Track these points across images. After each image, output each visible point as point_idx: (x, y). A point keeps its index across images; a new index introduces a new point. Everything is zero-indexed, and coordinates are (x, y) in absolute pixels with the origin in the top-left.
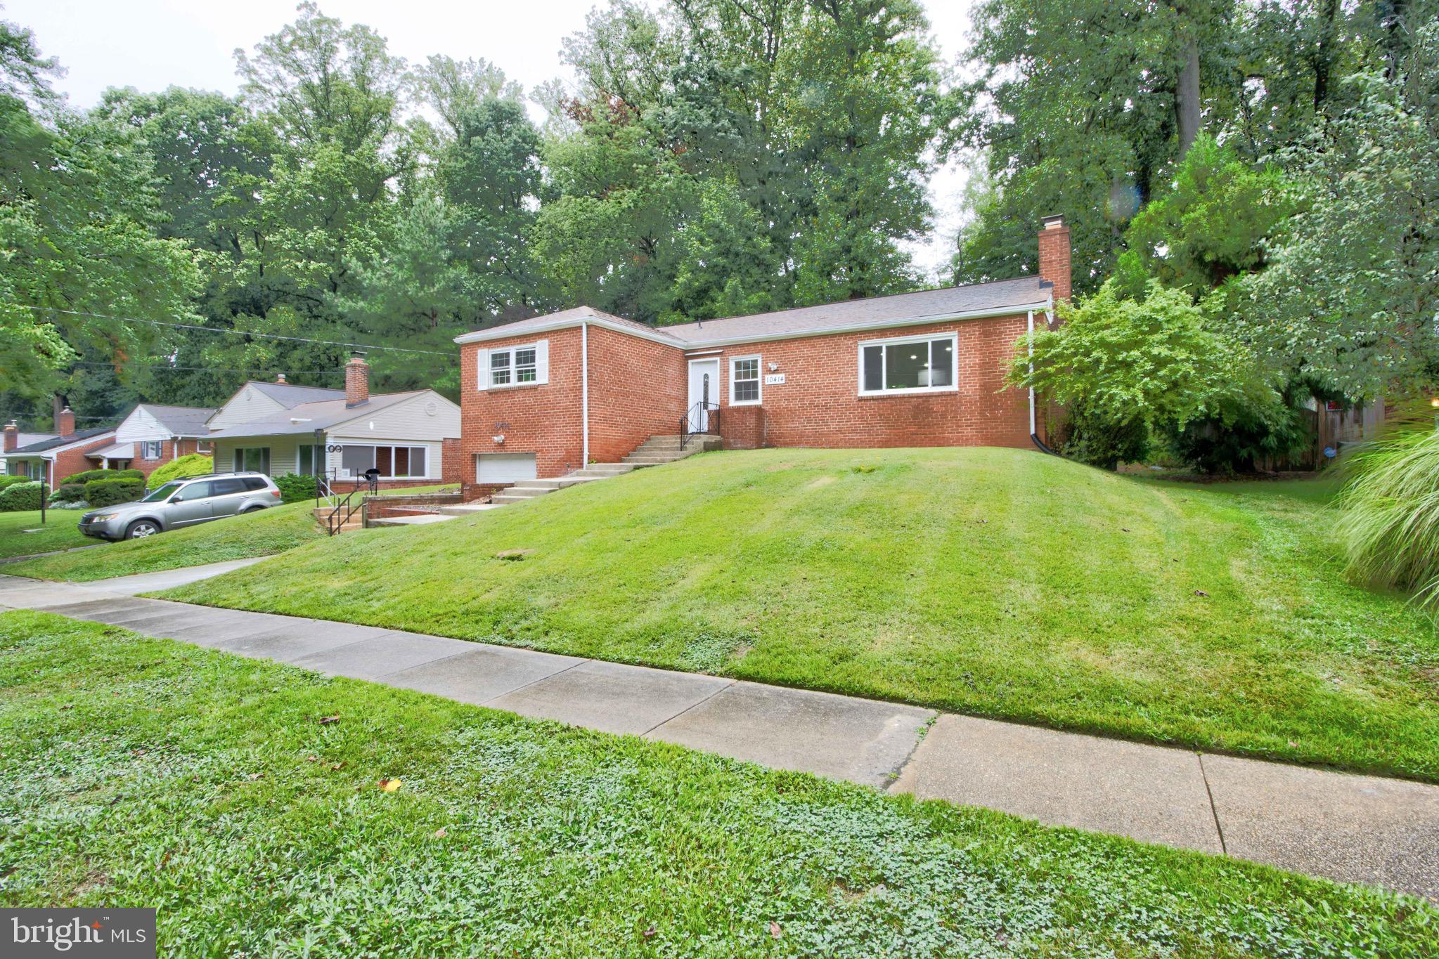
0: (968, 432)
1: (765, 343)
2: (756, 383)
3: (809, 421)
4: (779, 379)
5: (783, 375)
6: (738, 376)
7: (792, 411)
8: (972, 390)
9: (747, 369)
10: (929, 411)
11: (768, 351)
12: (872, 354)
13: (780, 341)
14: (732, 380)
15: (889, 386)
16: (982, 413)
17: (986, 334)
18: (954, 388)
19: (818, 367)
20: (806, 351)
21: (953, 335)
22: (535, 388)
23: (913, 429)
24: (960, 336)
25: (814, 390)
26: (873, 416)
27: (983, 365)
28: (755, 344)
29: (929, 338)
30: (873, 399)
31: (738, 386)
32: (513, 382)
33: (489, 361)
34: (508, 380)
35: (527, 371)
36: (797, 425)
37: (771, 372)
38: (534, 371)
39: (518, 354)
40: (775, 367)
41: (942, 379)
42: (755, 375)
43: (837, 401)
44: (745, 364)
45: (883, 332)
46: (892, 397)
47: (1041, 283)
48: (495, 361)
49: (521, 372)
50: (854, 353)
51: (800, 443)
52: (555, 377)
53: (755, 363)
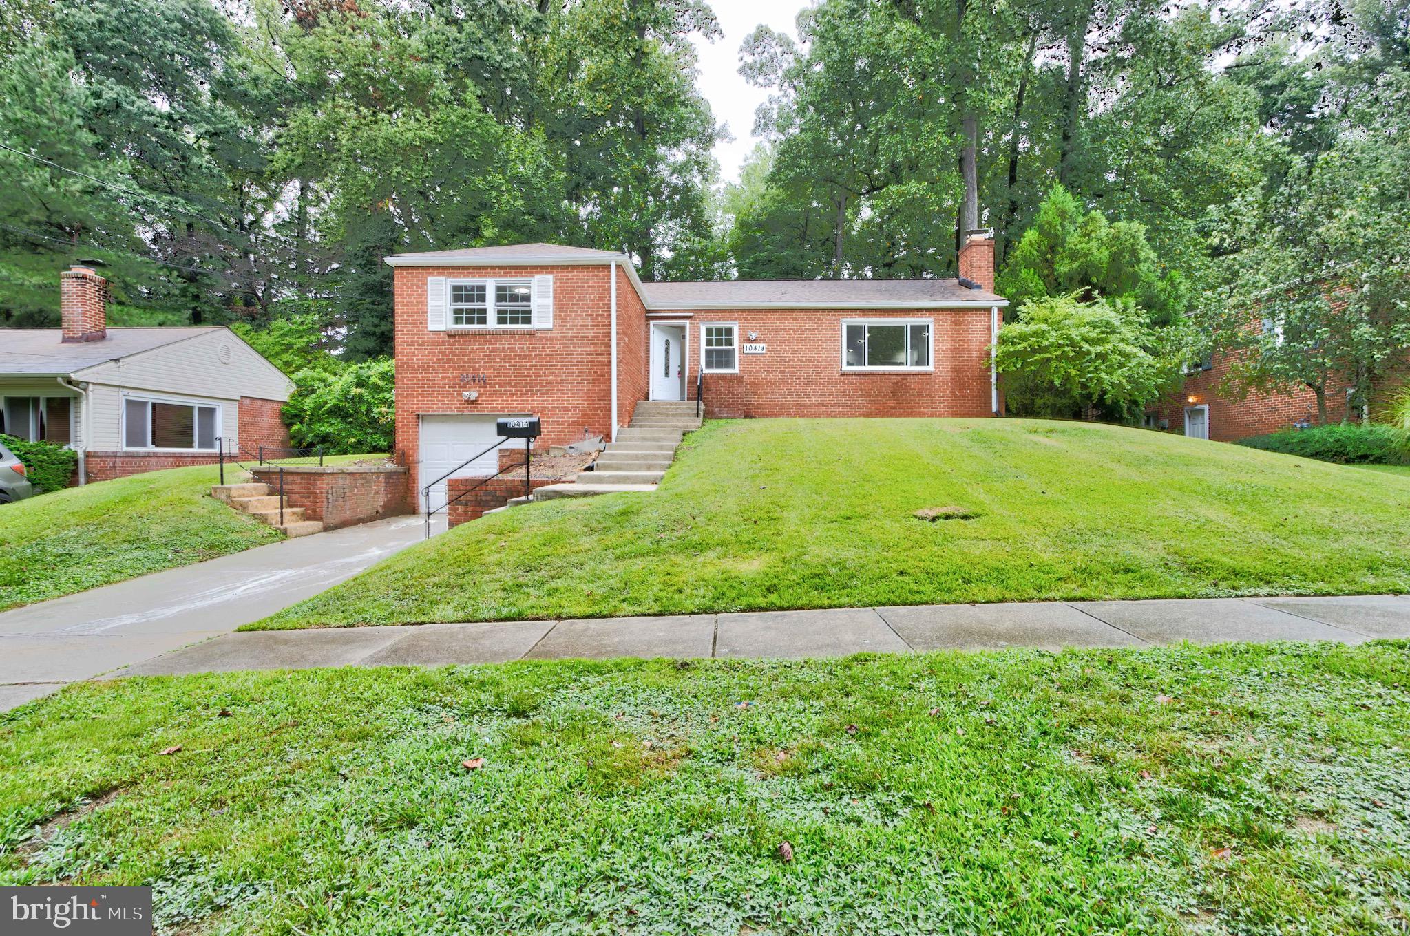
0: (941, 408)
1: (743, 311)
2: (729, 353)
3: (790, 393)
4: (760, 348)
5: (763, 346)
6: (709, 342)
7: (773, 383)
8: (946, 371)
9: (720, 337)
10: (906, 388)
11: (746, 319)
12: (854, 333)
13: (759, 311)
14: (703, 346)
15: (870, 364)
16: (952, 392)
17: (956, 323)
18: (930, 368)
19: (800, 340)
20: (787, 322)
21: (929, 321)
22: (531, 334)
23: (892, 404)
24: (936, 323)
25: (796, 362)
26: (855, 390)
27: (954, 349)
28: (731, 311)
29: (908, 322)
30: (855, 374)
31: (708, 353)
32: (492, 323)
33: (448, 294)
34: (483, 321)
35: (517, 312)
36: (777, 396)
37: (749, 340)
38: (529, 312)
39: (499, 289)
40: (753, 336)
41: (921, 361)
42: (730, 343)
43: (818, 374)
44: (719, 331)
45: (865, 311)
46: (872, 374)
47: (968, 285)
48: (459, 294)
49: (505, 312)
50: (835, 328)
51: (779, 415)
52: (564, 321)
53: (729, 331)
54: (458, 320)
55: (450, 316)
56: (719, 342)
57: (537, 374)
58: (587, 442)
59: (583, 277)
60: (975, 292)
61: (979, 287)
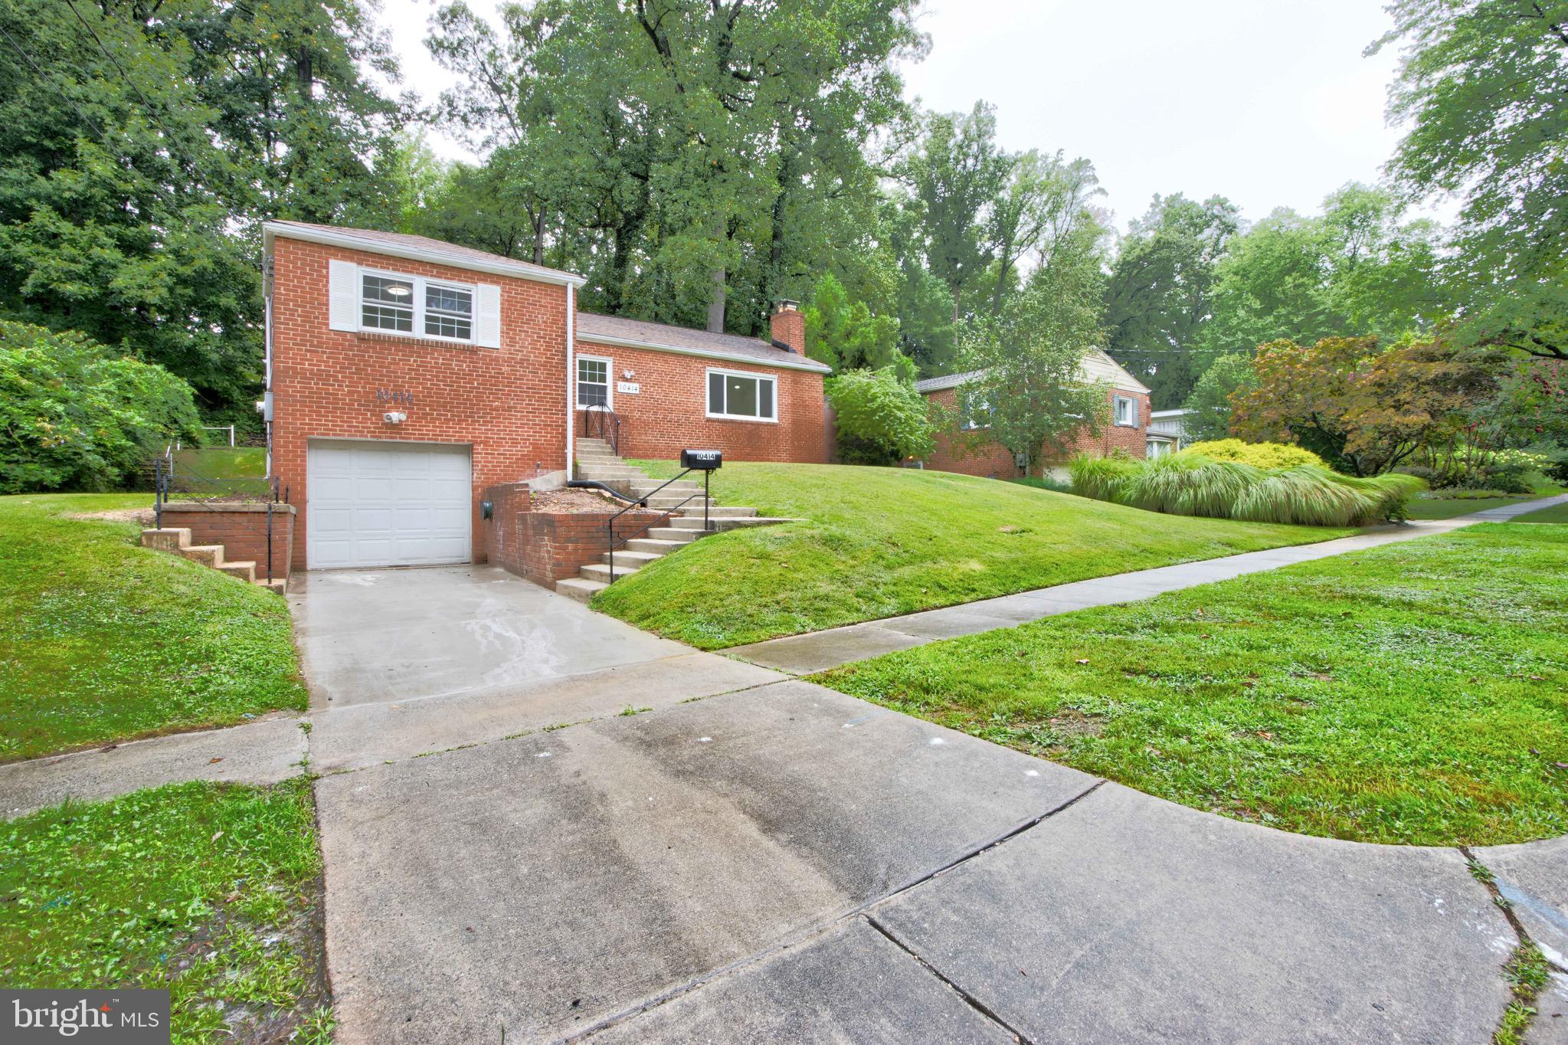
1: (618, 346)
2: (604, 389)
3: (663, 437)
4: (633, 388)
5: (637, 385)
6: (582, 376)
7: (646, 424)
8: (786, 424)
9: (593, 372)
10: (759, 435)
11: (620, 357)
12: (716, 380)
14: (576, 379)
15: (729, 412)
16: (793, 441)
17: (795, 382)
18: (774, 419)
19: (671, 383)
20: (660, 365)
21: (773, 378)
22: (469, 350)
24: (778, 379)
25: (667, 405)
26: (718, 436)
27: (793, 405)
28: (605, 345)
29: (758, 376)
30: (718, 421)
31: (581, 387)
32: (419, 331)
33: (359, 287)
34: (407, 326)
35: (452, 322)
36: (649, 438)
37: (625, 379)
38: (468, 324)
39: (430, 291)
40: (628, 375)
41: (767, 411)
42: (603, 379)
43: (687, 419)
44: (593, 365)
45: (727, 363)
46: (732, 422)
47: (785, 348)
48: (372, 288)
49: (436, 319)
50: (702, 376)
51: (653, 457)
52: (513, 341)
53: (603, 366)
54: (368, 321)
55: (360, 314)
56: (593, 378)
57: (479, 398)
58: (538, 479)
59: (534, 294)
60: (791, 355)
61: (794, 352)
